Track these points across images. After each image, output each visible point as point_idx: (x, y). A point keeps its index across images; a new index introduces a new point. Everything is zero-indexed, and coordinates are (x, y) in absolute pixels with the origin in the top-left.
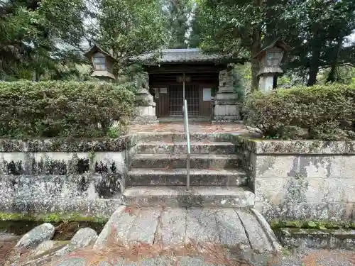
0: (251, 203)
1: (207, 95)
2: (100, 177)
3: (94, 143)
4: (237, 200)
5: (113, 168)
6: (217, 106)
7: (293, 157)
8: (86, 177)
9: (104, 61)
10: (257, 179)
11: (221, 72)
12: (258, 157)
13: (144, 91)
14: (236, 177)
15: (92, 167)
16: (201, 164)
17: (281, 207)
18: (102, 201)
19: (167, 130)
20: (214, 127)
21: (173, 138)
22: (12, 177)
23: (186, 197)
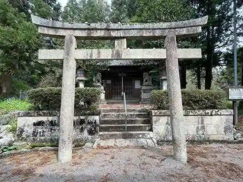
0: (152, 136)
1: (137, 85)
2: (89, 126)
3: (88, 112)
4: (146, 135)
5: (95, 122)
6: (142, 93)
7: (167, 117)
8: (83, 127)
9: (83, 72)
10: (154, 126)
11: (144, 74)
12: (154, 117)
13: (99, 84)
14: (146, 126)
15: (86, 122)
16: (132, 122)
17: (164, 138)
18: (90, 137)
19: (115, 107)
20: (139, 106)
21: (118, 111)
22: (51, 127)
23: (125, 134)
